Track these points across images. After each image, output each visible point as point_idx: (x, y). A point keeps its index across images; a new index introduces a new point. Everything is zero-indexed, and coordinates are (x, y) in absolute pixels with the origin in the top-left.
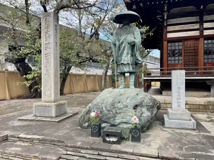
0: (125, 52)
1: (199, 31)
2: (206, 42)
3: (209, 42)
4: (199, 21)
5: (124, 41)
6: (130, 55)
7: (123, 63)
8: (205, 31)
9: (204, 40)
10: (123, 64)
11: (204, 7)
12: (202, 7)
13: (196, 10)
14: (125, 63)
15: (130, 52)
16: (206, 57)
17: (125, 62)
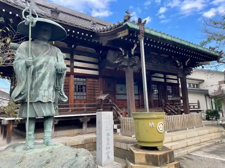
0: (46, 82)
1: (70, 68)
2: (75, 79)
3: (78, 80)
4: (70, 58)
5: (45, 64)
6: (52, 89)
7: (42, 100)
8: (74, 69)
9: (74, 77)
10: (41, 102)
11: (75, 47)
12: (73, 46)
13: (67, 47)
14: (43, 102)
15: (53, 83)
16: (75, 94)
17: (45, 100)
